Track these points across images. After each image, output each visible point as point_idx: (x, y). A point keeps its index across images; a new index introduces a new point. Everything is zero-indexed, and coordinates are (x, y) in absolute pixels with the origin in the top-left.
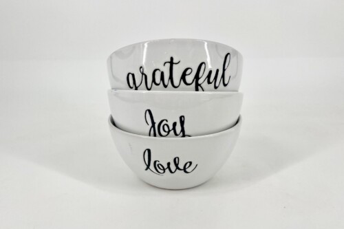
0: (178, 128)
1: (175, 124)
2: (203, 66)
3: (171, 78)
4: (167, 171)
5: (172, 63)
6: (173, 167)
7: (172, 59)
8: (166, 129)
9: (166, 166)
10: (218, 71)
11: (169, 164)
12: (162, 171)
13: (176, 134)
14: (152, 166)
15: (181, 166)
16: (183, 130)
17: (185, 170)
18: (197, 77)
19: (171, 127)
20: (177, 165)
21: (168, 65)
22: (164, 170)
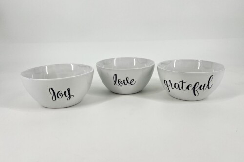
0: (67, 94)
1: (65, 92)
2: (197, 84)
3: (182, 87)
4: (124, 84)
5: (183, 82)
6: (126, 82)
7: (183, 81)
8: (61, 95)
9: (123, 82)
10: (205, 84)
11: (124, 81)
12: (121, 84)
13: (66, 96)
14: (117, 82)
15: (129, 82)
16: (69, 94)
17: (131, 83)
18: (194, 87)
19: (63, 94)
20: (127, 81)
21: (181, 83)
22: (122, 83)
